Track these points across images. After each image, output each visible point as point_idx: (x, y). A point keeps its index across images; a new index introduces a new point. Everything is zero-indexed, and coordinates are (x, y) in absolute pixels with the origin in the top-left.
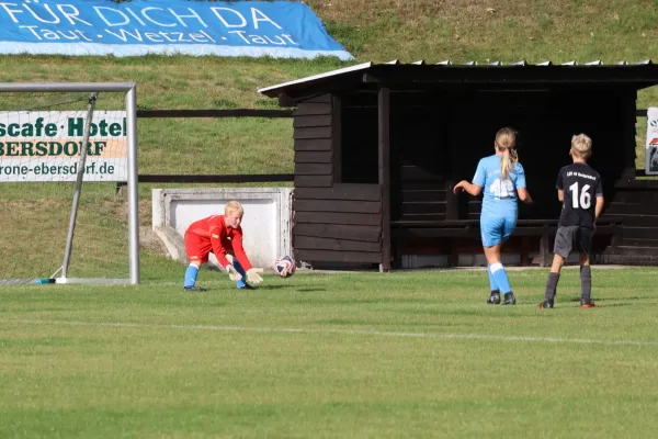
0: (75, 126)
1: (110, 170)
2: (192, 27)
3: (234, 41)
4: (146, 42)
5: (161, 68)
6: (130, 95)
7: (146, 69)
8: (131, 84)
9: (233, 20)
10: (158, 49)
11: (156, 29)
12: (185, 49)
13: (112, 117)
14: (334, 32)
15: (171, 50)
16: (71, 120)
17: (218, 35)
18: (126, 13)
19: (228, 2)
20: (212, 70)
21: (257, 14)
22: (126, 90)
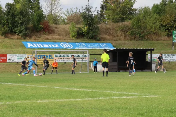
1: (87, 61)
2: (98, 46)
3: (102, 47)
4: (92, 47)
5: (94, 50)
6: (88, 52)
7: (92, 50)
8: (88, 50)
9: (102, 45)
10: (94, 48)
12: (97, 48)
13: (86, 55)
14: (114, 46)
15: (95, 48)
16: (82, 55)
17: (100, 46)
18: (90, 44)
19: (102, 43)
20: (100, 50)
21: (105, 44)
22: (87, 51)
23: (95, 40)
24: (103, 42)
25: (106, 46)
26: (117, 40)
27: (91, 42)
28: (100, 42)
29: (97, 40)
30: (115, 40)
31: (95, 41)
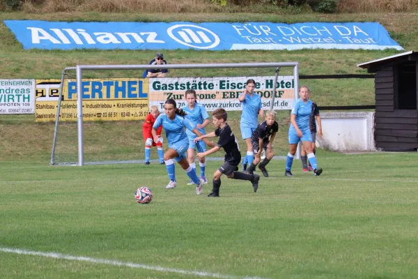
0: (269, 84)
1: (286, 104)
2: (325, 35)
3: (344, 42)
4: (303, 43)
5: (310, 55)
6: (296, 68)
7: (303, 56)
8: (296, 63)
9: (344, 31)
10: (308, 46)
11: (307, 37)
12: (322, 46)
13: (287, 79)
14: (393, 36)
15: (314, 46)
16: (267, 81)
17: (337, 39)
18: (293, 29)
19: (342, 22)
20: (334, 56)
21: (356, 29)
22: (294, 66)
23: (314, 11)
24: (346, 16)
25: (360, 36)
26: (405, 10)
27: (297, 17)
28: (333, 16)
29: (325, 11)
30: (396, 10)
31: (312, 16)
